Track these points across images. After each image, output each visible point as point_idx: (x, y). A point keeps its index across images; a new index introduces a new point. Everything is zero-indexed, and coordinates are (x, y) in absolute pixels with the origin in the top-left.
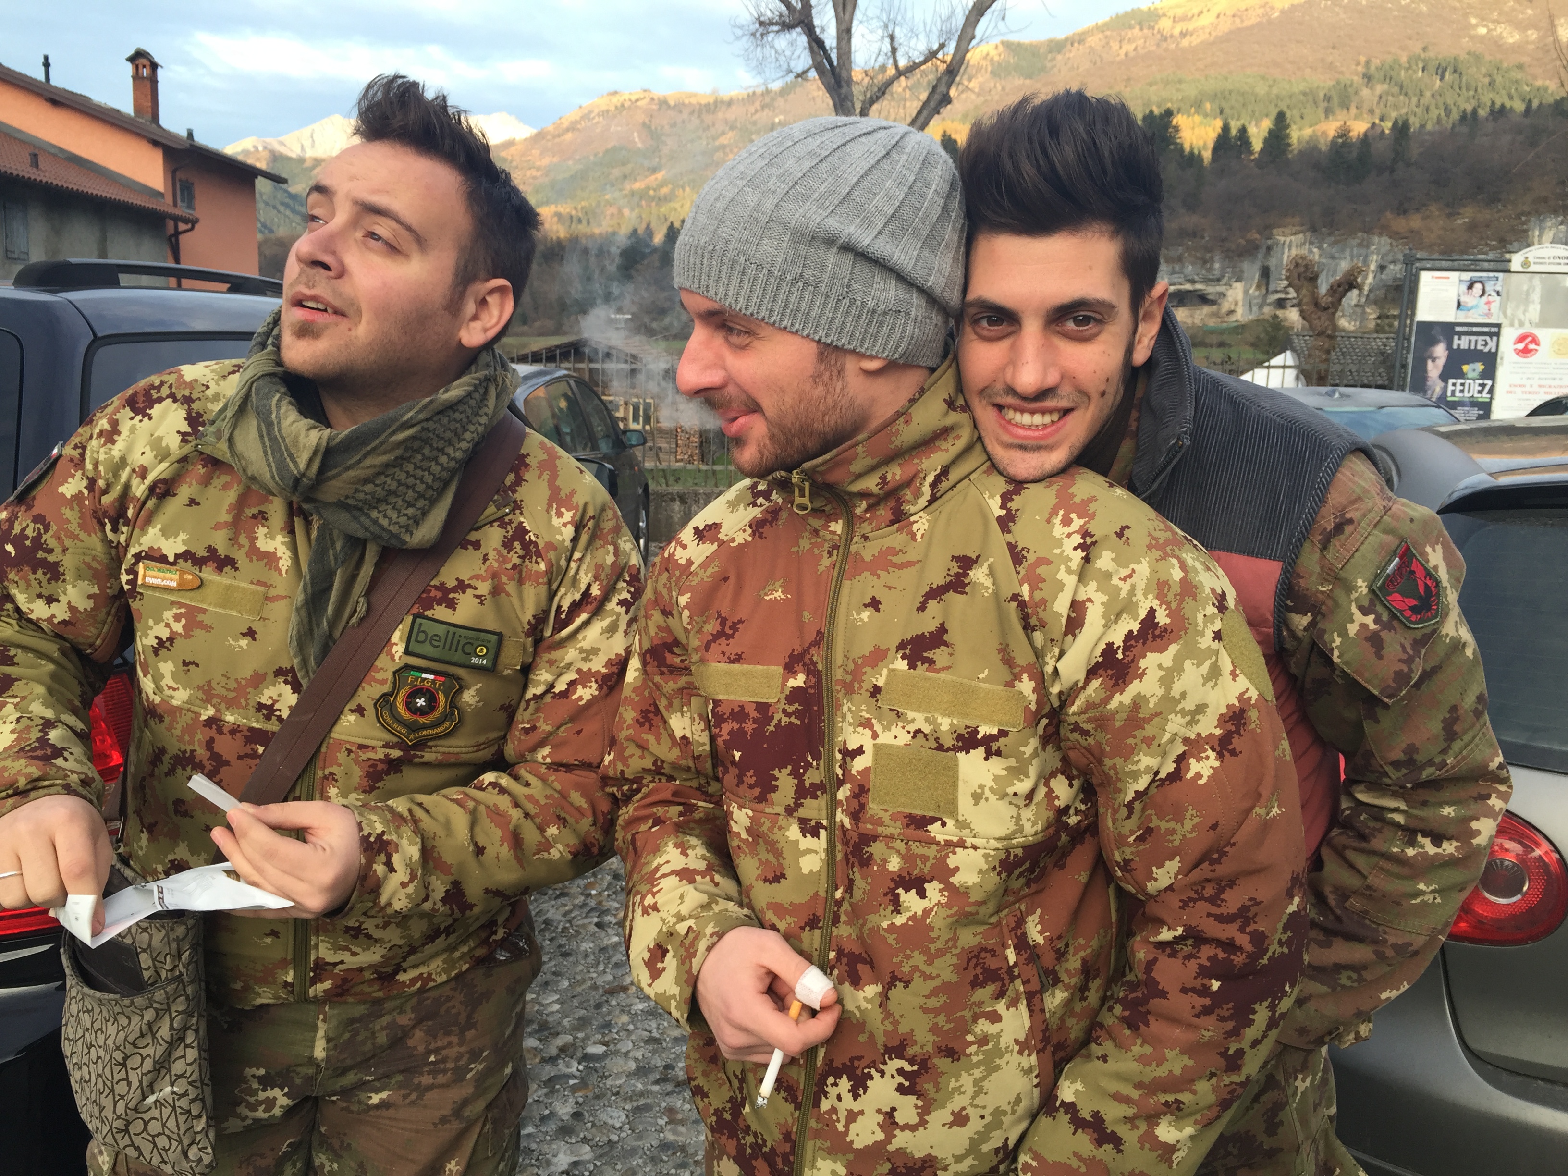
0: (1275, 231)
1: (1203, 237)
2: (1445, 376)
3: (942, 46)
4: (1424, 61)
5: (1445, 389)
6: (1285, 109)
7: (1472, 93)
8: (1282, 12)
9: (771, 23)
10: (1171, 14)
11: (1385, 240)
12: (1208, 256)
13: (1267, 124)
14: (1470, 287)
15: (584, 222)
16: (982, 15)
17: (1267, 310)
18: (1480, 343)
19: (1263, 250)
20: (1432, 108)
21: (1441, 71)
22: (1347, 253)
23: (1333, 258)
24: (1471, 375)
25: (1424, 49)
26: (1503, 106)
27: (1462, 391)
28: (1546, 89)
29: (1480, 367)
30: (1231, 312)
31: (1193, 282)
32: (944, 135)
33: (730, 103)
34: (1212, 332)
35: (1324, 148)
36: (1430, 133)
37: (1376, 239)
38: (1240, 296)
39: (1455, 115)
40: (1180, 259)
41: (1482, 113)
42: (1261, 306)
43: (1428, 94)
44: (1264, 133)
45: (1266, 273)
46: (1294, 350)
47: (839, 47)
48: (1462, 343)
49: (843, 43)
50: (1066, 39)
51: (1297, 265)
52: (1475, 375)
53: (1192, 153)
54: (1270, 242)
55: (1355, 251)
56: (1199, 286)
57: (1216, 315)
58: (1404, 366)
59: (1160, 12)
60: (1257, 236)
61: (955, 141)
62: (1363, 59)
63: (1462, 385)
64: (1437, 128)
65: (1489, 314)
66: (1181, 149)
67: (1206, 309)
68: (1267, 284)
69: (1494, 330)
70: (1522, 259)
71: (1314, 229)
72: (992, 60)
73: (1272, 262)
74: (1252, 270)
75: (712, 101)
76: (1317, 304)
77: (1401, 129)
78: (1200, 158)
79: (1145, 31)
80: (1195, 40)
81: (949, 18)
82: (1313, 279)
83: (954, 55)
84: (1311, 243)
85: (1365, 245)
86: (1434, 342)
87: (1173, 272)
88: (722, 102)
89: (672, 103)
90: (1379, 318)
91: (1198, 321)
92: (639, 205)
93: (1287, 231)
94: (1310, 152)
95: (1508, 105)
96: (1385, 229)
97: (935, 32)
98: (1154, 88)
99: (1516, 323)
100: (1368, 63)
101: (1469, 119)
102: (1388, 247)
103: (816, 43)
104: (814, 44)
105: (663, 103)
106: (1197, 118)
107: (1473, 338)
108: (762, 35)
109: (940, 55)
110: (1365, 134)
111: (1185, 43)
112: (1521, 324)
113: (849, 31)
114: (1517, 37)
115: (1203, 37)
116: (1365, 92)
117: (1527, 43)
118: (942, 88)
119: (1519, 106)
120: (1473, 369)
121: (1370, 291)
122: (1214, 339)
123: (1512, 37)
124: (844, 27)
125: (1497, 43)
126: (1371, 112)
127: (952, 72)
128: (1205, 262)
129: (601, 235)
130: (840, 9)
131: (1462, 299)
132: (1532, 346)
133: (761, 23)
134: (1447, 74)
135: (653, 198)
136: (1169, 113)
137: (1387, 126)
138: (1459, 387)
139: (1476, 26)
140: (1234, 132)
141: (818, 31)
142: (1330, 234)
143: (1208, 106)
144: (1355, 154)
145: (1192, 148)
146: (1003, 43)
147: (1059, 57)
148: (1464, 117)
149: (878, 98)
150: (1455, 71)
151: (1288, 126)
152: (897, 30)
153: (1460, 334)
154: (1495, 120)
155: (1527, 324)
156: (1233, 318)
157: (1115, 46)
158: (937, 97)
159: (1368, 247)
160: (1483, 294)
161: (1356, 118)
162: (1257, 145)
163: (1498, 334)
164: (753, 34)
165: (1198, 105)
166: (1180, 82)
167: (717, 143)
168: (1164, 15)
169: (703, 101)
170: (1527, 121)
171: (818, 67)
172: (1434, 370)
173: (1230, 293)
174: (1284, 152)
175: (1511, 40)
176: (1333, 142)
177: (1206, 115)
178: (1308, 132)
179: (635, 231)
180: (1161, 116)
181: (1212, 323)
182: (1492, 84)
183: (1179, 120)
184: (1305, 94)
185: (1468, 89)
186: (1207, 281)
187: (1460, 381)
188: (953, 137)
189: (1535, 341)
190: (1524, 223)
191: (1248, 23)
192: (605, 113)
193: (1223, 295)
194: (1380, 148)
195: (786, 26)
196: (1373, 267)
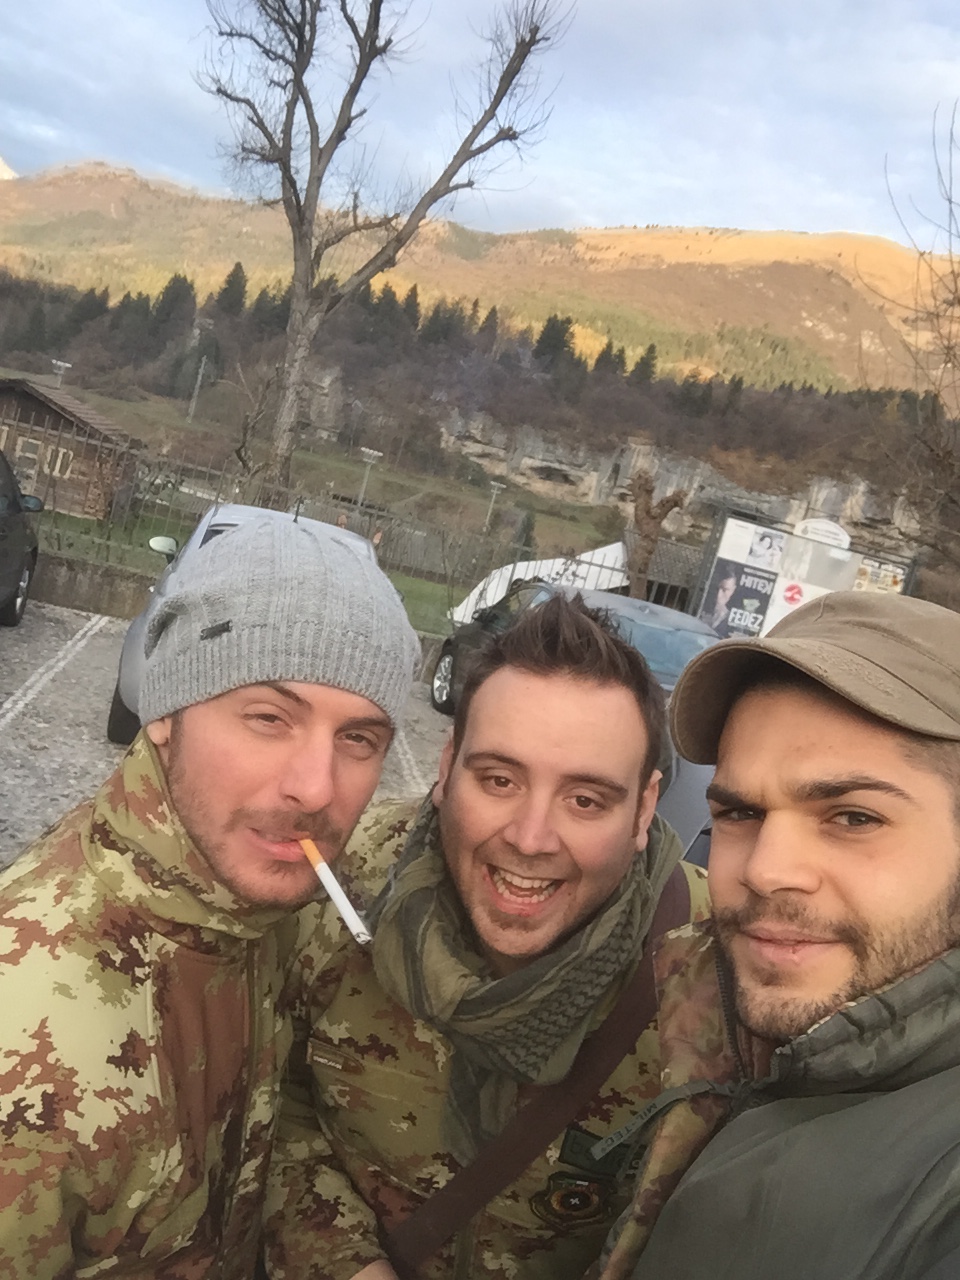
0: (630, 438)
1: (575, 429)
2: (730, 605)
3: (397, 216)
4: (763, 334)
5: (728, 615)
6: (656, 344)
7: (792, 369)
8: (669, 266)
9: (253, 151)
10: (586, 241)
11: (708, 466)
12: (576, 445)
13: (641, 351)
14: (762, 539)
15: (46, 269)
16: (435, 201)
17: (612, 500)
18: (761, 585)
19: (618, 450)
20: (762, 373)
21: (774, 346)
22: (679, 469)
23: (668, 471)
24: (748, 608)
25: (766, 326)
26: (811, 386)
27: (740, 620)
28: (844, 381)
29: (756, 603)
30: (585, 495)
31: (561, 462)
32: (386, 286)
33: (205, 203)
34: (568, 507)
35: (679, 382)
36: (756, 392)
37: (702, 464)
38: (594, 483)
39: (777, 384)
40: (554, 442)
41: (797, 387)
42: (608, 495)
43: (761, 362)
44: (637, 359)
45: (616, 470)
46: (624, 543)
47: (308, 190)
48: (747, 581)
49: (314, 188)
50: (501, 237)
51: (640, 477)
52: (753, 608)
53: (580, 358)
54: (624, 446)
55: (685, 469)
56: (564, 467)
57: (573, 494)
58: (702, 590)
59: (578, 238)
60: (616, 439)
61: (394, 294)
62: (720, 321)
63: (741, 615)
64: (763, 390)
65: (771, 564)
66: (572, 354)
67: (567, 487)
68: (616, 479)
69: (772, 577)
70: (803, 527)
71: (658, 445)
72: (438, 234)
73: (623, 463)
74: (607, 465)
75: (189, 197)
76: (648, 512)
77: (737, 384)
78: (585, 364)
79: (564, 249)
80: (601, 268)
81: (406, 195)
82: (650, 492)
83: (405, 226)
84: (654, 455)
85: (694, 467)
86: (727, 576)
87: (547, 451)
88: (199, 200)
89: (152, 188)
90: (692, 526)
91: (558, 496)
92: (102, 268)
93: (639, 440)
94: (667, 383)
95: (815, 386)
96: (710, 459)
97: (393, 204)
98: (562, 296)
99: (789, 575)
100: (723, 324)
101: (786, 389)
102: (709, 473)
103: (289, 181)
104: (287, 181)
105: (144, 186)
106: (590, 331)
107: (756, 580)
108: (243, 159)
109: (393, 223)
110: (712, 378)
111: (592, 267)
112: (793, 578)
113: (320, 179)
114: (832, 336)
115: (606, 267)
116: (717, 347)
117: (839, 343)
118: (390, 252)
119: (823, 390)
120: (751, 604)
122: (568, 513)
123: (829, 336)
124: (316, 174)
125: (815, 335)
126: (718, 363)
127: (400, 240)
128: (573, 449)
129: (59, 285)
130: (316, 159)
131: (755, 548)
132: (797, 596)
133: (244, 149)
134: (778, 350)
135: (116, 266)
136: (569, 321)
137: (727, 378)
138: (738, 616)
139: (805, 319)
140: (615, 351)
141: (293, 171)
142: (669, 452)
143: (600, 323)
144: (700, 394)
145: (581, 354)
146: (449, 223)
147: (493, 249)
148: (782, 387)
149: (333, 243)
150: (784, 349)
151: (656, 358)
152: (362, 190)
153: (747, 574)
154: (804, 395)
155: (797, 578)
156: (585, 500)
157: (538, 253)
158: (384, 258)
159: (695, 469)
160: (770, 547)
161: (706, 365)
162: (630, 366)
163: (774, 581)
164: (235, 157)
165: (592, 321)
166: (583, 298)
167: (187, 234)
168: (581, 240)
169: (182, 195)
170: (826, 402)
171: (286, 201)
172: (723, 598)
173: (587, 479)
174: (649, 377)
175: (827, 337)
176: (686, 381)
177: (596, 331)
178: (669, 366)
179: (92, 291)
180: (563, 322)
181: (569, 500)
182: (807, 366)
183: (575, 328)
184: (672, 335)
185: (790, 366)
186: (571, 464)
187: (740, 611)
188: (394, 289)
189: (799, 592)
190: (809, 479)
191: (642, 267)
192: (88, 179)
193: (582, 479)
194: (719, 394)
195: (265, 159)
196: (695, 485)
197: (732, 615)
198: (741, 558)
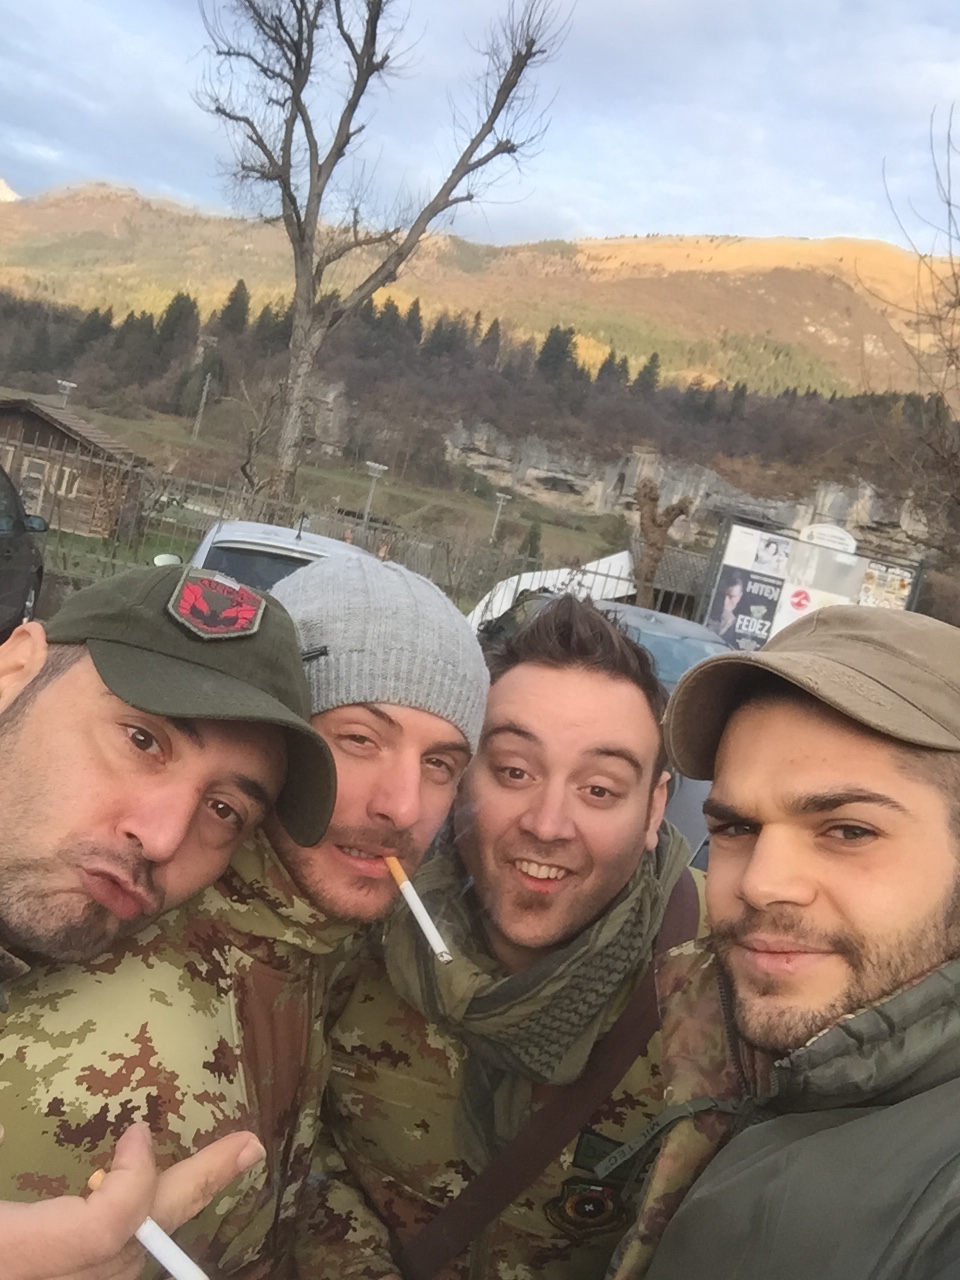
0: (634, 447)
1: (580, 439)
2: (736, 612)
3: (397, 231)
4: (766, 341)
5: (736, 621)
6: (659, 352)
7: (795, 375)
8: (671, 274)
9: (252, 169)
10: (587, 252)
11: (714, 474)
12: (581, 455)
13: (643, 360)
14: (768, 546)
15: (50, 290)
16: (435, 215)
17: (617, 508)
18: (767, 591)
19: (623, 459)
20: (765, 379)
21: (777, 353)
22: (685, 477)
23: (674, 479)
24: (755, 615)
25: (768, 332)
26: (815, 392)
27: (747, 626)
28: (848, 385)
29: (763, 610)
30: (591, 504)
31: (566, 473)
32: (388, 300)
33: (207, 221)
34: (574, 516)
36: (761, 398)
37: (707, 471)
38: (599, 493)
39: (781, 390)
40: (559, 452)
41: (801, 392)
42: (614, 505)
43: (765, 367)
44: (640, 368)
45: (622, 478)
46: (631, 552)
47: (308, 207)
48: (754, 588)
49: (314, 204)
50: (502, 249)
51: (645, 486)
52: (760, 615)
53: (583, 370)
54: (629, 455)
55: (691, 477)
56: (570, 477)
57: (579, 503)
58: (708, 597)
59: (579, 248)
60: (621, 449)
61: (396, 308)
62: (722, 327)
63: (749, 621)
64: (766, 395)
65: (777, 570)
66: (575, 365)
67: (572, 497)
68: (622, 488)
69: (779, 583)
70: (808, 532)
71: (663, 453)
72: (439, 248)
73: (628, 472)
74: (612, 473)
75: (191, 215)
76: (654, 521)
77: (740, 391)
78: (588, 376)
79: (565, 260)
80: (603, 278)
81: (406, 209)
82: (655, 500)
83: (406, 240)
84: (660, 463)
85: (698, 474)
86: (734, 583)
87: (553, 462)
89: (154, 208)
90: (699, 533)
91: (564, 506)
92: (105, 288)
93: (644, 449)
94: (671, 391)
95: (819, 391)
96: (715, 466)
97: (393, 218)
98: (564, 307)
99: (796, 580)
100: (726, 332)
101: (790, 394)
102: (715, 480)
103: (289, 199)
104: (287, 199)
105: (146, 206)
106: (592, 341)
107: (763, 586)
108: (243, 177)
109: (394, 238)
110: (715, 385)
111: (593, 278)
112: (799, 583)
113: (319, 195)
114: (835, 341)
115: (607, 277)
116: (720, 354)
117: (842, 347)
118: (391, 266)
119: (827, 395)
120: (759, 610)
121: (697, 511)
122: (574, 523)
123: (832, 340)
124: (316, 191)
125: (818, 340)
126: (721, 371)
127: (401, 255)
128: (578, 459)
129: (63, 306)
130: (316, 175)
131: (760, 554)
132: (804, 602)
133: (244, 167)
134: (781, 356)
135: (120, 285)
136: (571, 332)
137: (731, 385)
138: (745, 623)
139: (808, 324)
140: (618, 360)
141: (292, 188)
142: (675, 459)
143: (602, 333)
144: (703, 401)
145: (584, 365)
146: (450, 236)
147: (494, 262)
148: (786, 392)
149: (335, 259)
150: (787, 355)
151: (659, 366)
152: (362, 207)
153: (754, 581)
154: (809, 400)
155: (803, 584)
156: (591, 509)
157: (539, 265)
158: (385, 273)
159: (700, 476)
160: (775, 554)
161: (709, 373)
162: (633, 375)
163: (780, 587)
164: (235, 175)
165: (594, 331)
166: (584, 308)
167: (189, 253)
168: (581, 251)
169: (184, 214)
170: (831, 407)
171: (287, 218)
172: (730, 605)
173: (592, 488)
174: (652, 386)
175: (830, 342)
176: (690, 389)
177: (599, 341)
178: (672, 374)
179: (96, 310)
180: (565, 333)
181: (574, 510)
182: (811, 371)
183: (578, 339)
184: (675, 343)
185: (794, 371)
186: (577, 474)
187: (747, 618)
188: (396, 303)
189: (807, 598)
190: (815, 485)
192: (90, 200)
193: (586, 488)
194: (723, 402)
195: (265, 176)
196: (701, 493)
197: (739, 622)
198: (747, 564)
